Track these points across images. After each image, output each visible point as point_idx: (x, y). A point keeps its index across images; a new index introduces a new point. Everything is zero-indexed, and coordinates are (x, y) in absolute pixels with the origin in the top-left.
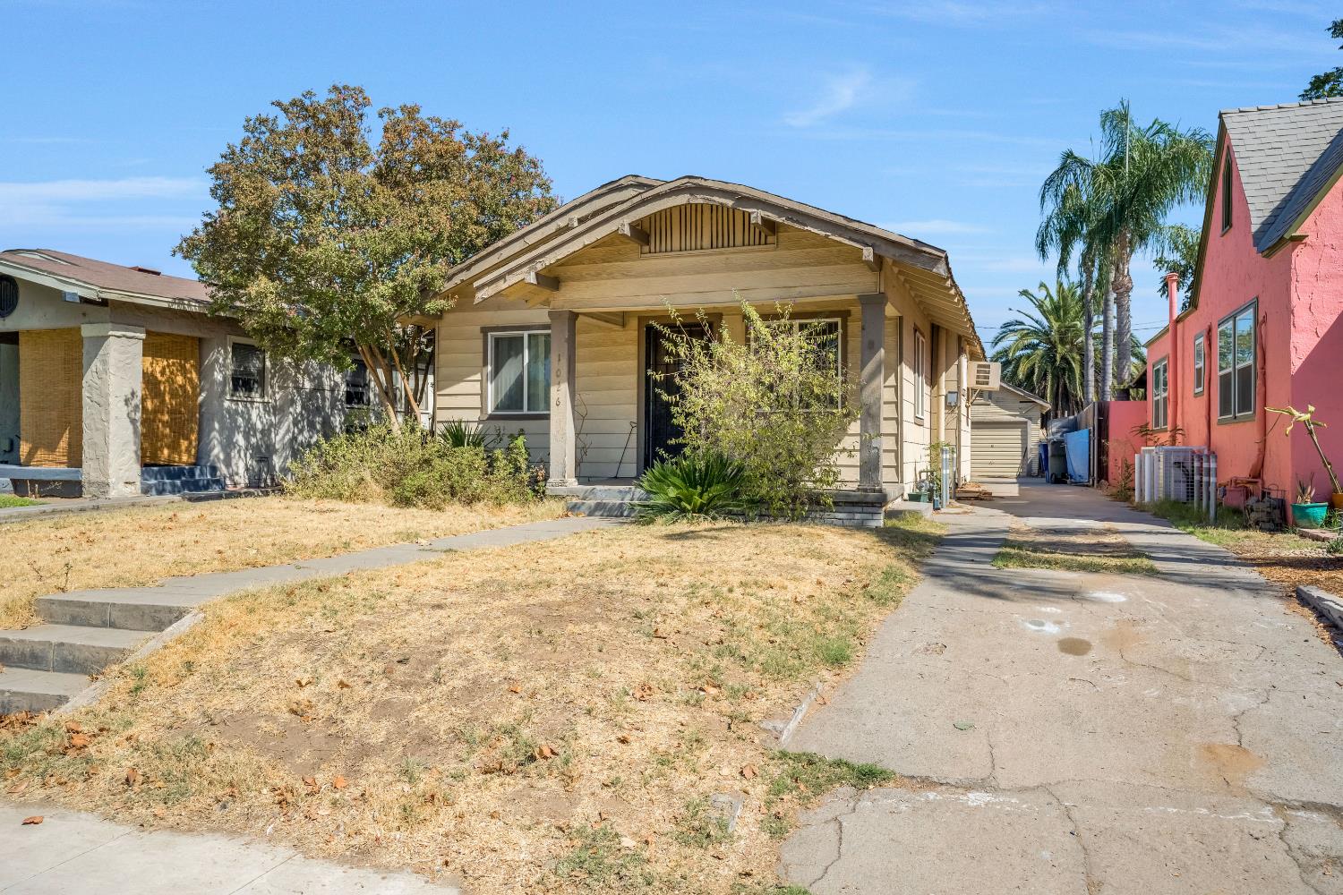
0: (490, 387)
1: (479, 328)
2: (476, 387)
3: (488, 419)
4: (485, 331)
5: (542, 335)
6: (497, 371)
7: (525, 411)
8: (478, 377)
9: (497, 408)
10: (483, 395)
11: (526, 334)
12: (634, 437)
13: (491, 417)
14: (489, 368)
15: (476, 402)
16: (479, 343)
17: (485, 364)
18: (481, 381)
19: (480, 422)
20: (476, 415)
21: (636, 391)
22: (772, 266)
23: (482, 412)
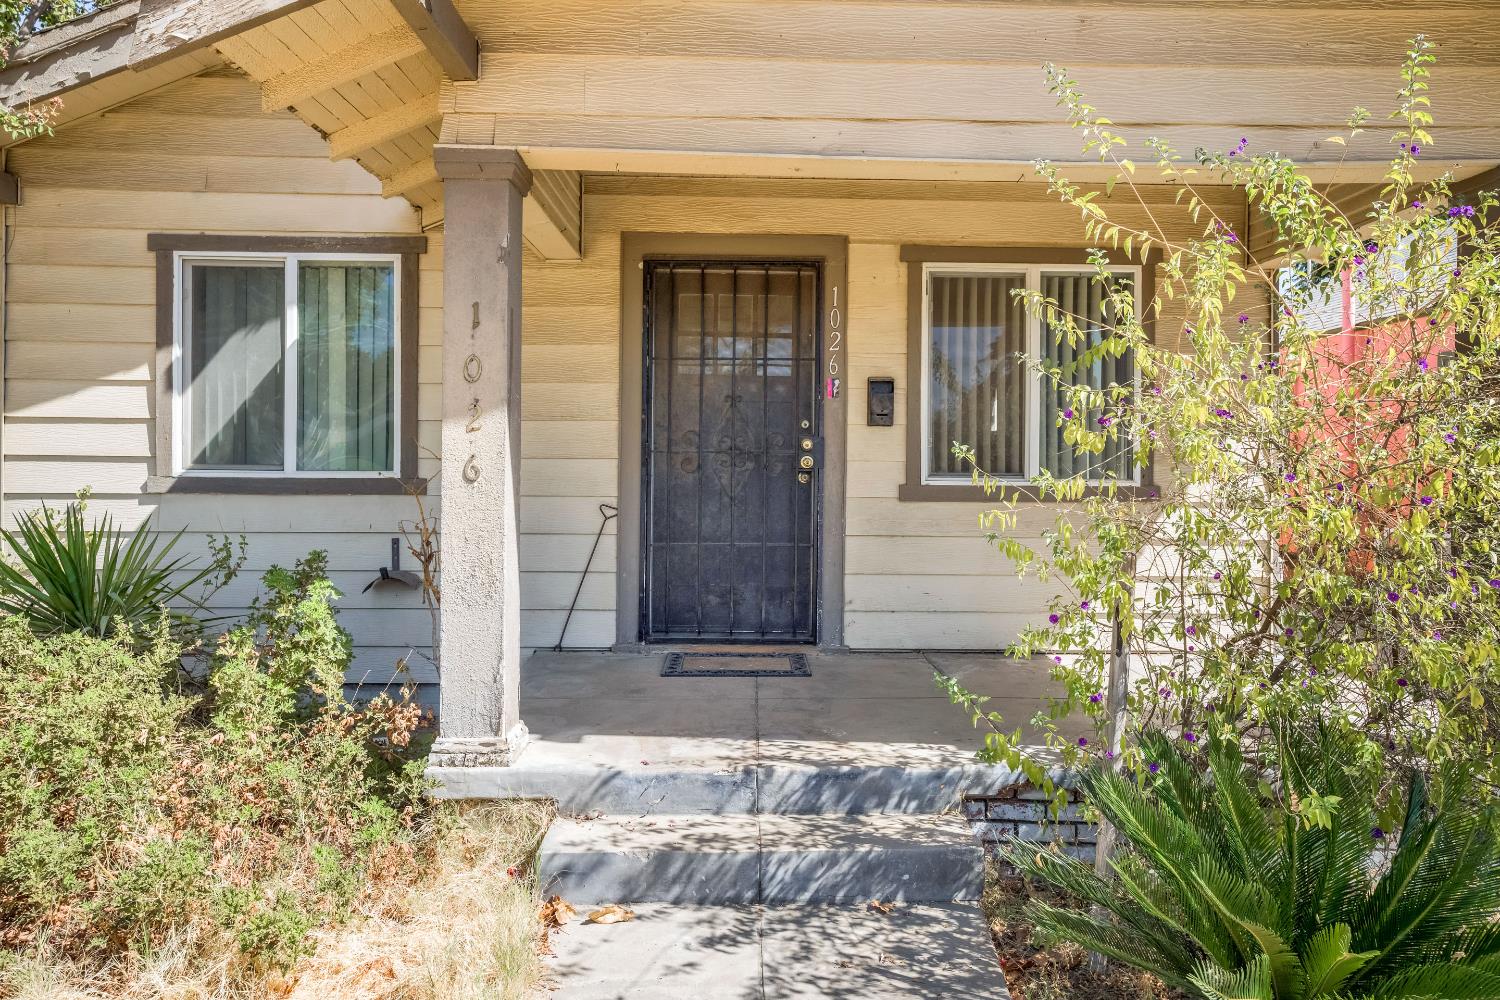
0: (180, 406)
1: (140, 239)
2: (135, 403)
3: (173, 490)
4: (162, 245)
5: (338, 266)
6: (201, 357)
7: (290, 470)
8: (142, 373)
9: (201, 461)
10: (156, 425)
11: (291, 261)
12: (609, 543)
13: (184, 486)
14: (176, 351)
15: (136, 441)
16: (148, 278)
17: (164, 339)
18: (150, 384)
19: (145, 496)
20: (135, 477)
21: (614, 424)
22: (1233, 54)
23: (153, 471)
